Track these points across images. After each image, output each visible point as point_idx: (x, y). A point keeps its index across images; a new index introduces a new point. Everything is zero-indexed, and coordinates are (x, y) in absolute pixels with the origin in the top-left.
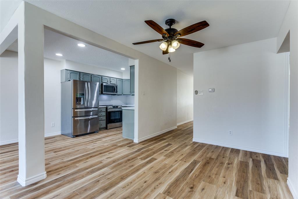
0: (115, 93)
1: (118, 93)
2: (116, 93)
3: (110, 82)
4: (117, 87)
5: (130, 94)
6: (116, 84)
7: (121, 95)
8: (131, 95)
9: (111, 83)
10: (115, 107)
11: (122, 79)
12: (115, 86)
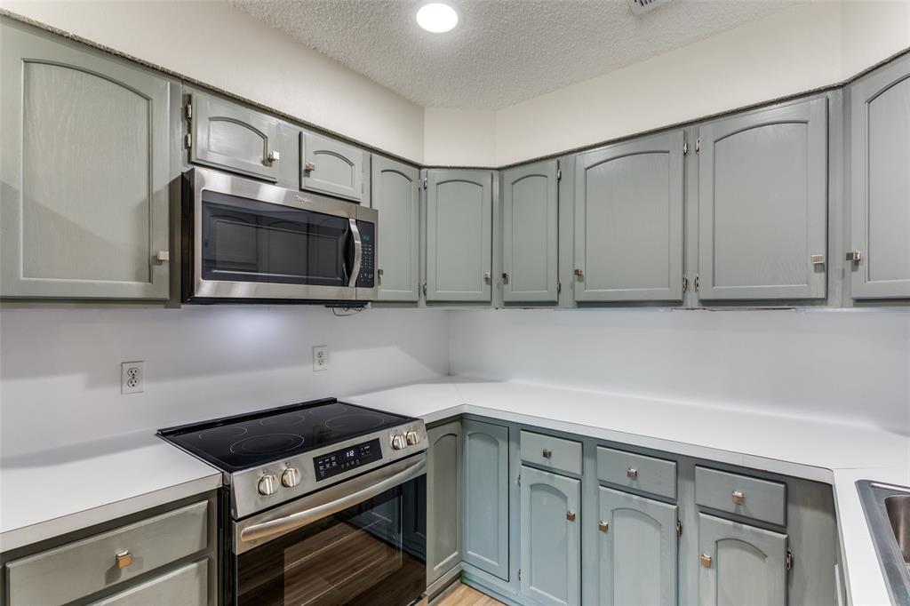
0: (351, 292)
1: (384, 290)
2: (363, 293)
3: (305, 172)
4: (369, 229)
5: (481, 293)
6: (365, 204)
7: (413, 303)
8: (495, 301)
9: (310, 182)
10: (352, 453)
11: (419, 167)
12: (352, 221)
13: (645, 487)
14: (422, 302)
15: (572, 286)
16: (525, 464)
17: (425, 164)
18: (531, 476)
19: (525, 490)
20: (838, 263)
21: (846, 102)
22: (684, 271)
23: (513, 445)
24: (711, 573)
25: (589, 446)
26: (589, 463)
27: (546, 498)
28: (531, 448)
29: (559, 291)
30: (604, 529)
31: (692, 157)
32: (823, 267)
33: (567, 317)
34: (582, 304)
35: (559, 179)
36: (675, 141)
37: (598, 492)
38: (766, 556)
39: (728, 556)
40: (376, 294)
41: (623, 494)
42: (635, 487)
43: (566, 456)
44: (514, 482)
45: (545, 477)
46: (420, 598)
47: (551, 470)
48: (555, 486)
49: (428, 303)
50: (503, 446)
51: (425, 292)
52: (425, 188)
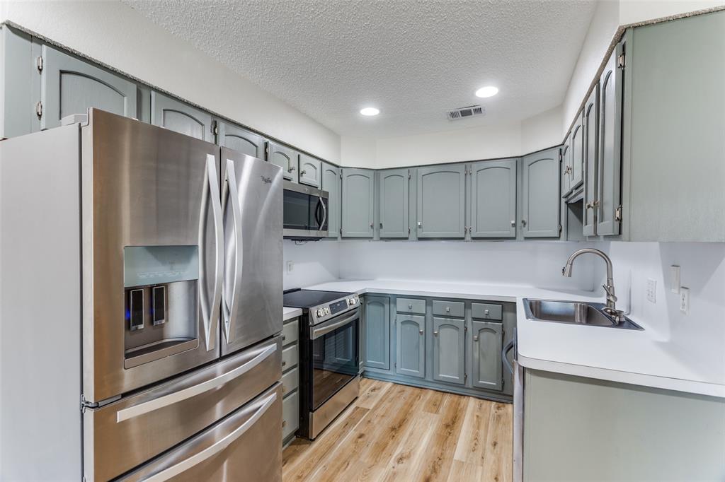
1: (330, 232)
2: (323, 234)
3: (300, 174)
4: (326, 201)
5: (368, 233)
6: (319, 188)
7: (336, 239)
8: (375, 237)
9: (302, 179)
10: (338, 305)
11: (338, 167)
12: (321, 198)
13: (452, 315)
14: (339, 238)
15: (416, 230)
16: (398, 313)
17: (341, 165)
18: (404, 317)
19: (399, 325)
20: (519, 224)
21: (522, 163)
22: (465, 225)
23: (392, 305)
24: (477, 343)
25: (429, 300)
26: (429, 308)
27: (408, 327)
28: (402, 305)
29: (409, 232)
30: (436, 335)
31: (468, 176)
32: (514, 225)
33: (412, 245)
34: (420, 239)
35: (409, 179)
36: (461, 168)
37: (433, 320)
38: (495, 333)
39: (484, 336)
40: (328, 234)
41: (443, 319)
42: (448, 315)
43: (420, 307)
44: (393, 322)
45: (408, 317)
46: (356, 376)
47: (412, 314)
48: (414, 320)
49: (343, 238)
50: (387, 306)
51: (341, 233)
52: (341, 178)
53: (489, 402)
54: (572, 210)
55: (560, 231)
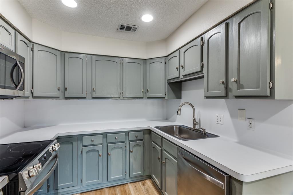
0: (17, 93)
2: (21, 93)
10: (45, 155)
12: (17, 61)
14: (31, 97)
15: (92, 93)
16: (84, 146)
17: (33, 41)
18: (88, 148)
19: (84, 154)
22: (120, 90)
23: (79, 142)
24: (132, 153)
25: (105, 135)
26: (105, 140)
27: (91, 154)
28: (86, 141)
29: (86, 94)
31: (121, 65)
32: (143, 92)
34: (94, 98)
35: (87, 61)
37: (107, 146)
38: (140, 146)
39: (135, 149)
40: (24, 94)
41: (114, 144)
42: (117, 141)
43: (99, 140)
44: (79, 153)
45: (91, 148)
47: (93, 145)
48: (95, 149)
49: (34, 97)
50: (75, 144)
51: (32, 93)
52: (33, 51)
53: (137, 183)
54: (170, 86)
55: (165, 95)
